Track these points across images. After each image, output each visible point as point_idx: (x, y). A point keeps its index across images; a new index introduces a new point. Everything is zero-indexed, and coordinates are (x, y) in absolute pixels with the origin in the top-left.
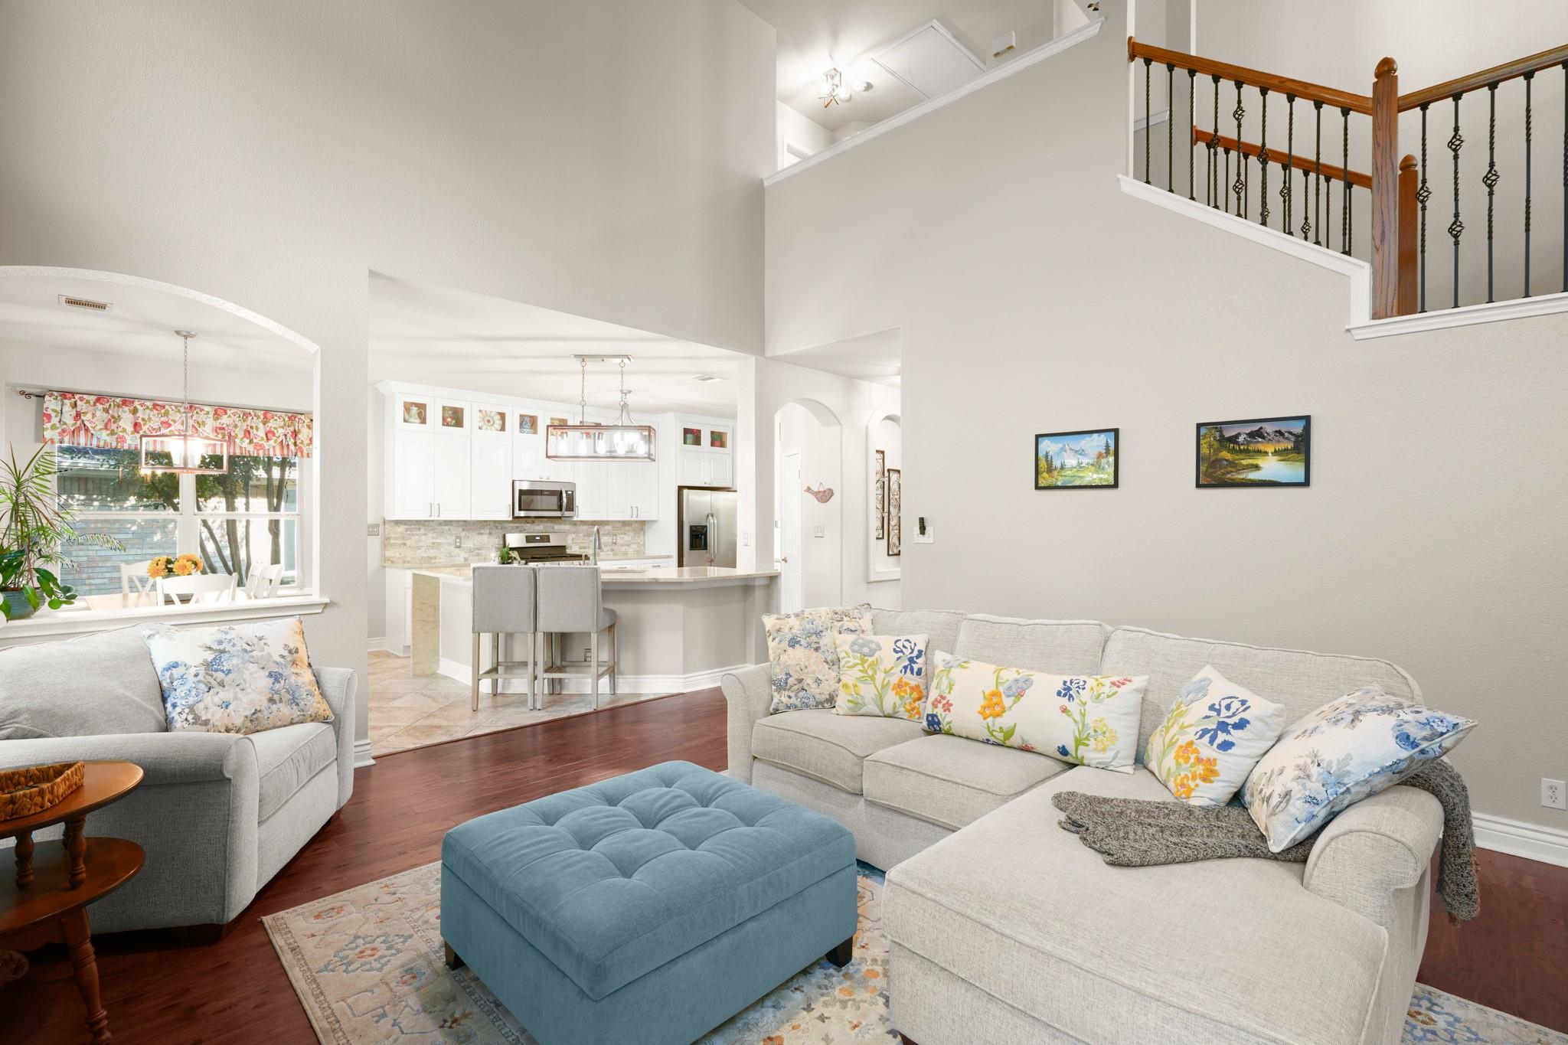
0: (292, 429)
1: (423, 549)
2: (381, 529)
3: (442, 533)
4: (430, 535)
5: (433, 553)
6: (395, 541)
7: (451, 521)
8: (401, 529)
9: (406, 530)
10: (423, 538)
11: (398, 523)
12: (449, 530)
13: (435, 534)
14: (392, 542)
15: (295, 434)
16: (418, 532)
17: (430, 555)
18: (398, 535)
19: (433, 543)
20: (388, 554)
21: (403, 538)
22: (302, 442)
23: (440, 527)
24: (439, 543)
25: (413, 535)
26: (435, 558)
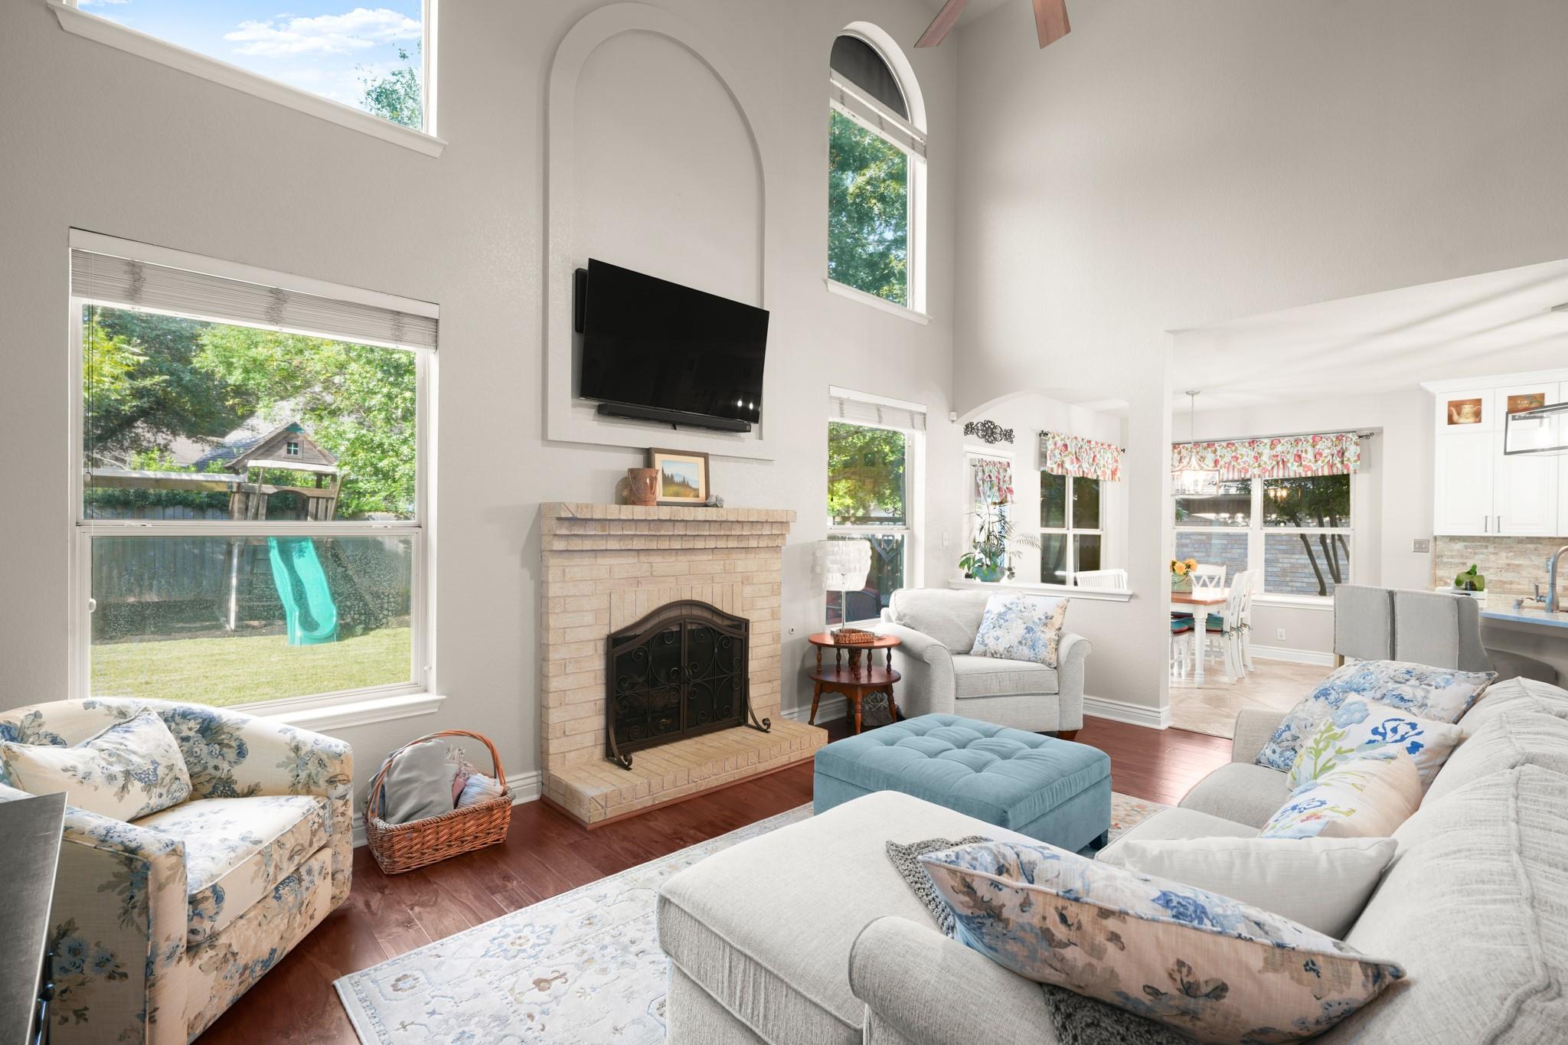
0: (1338, 448)
1: (1492, 570)
2: (1431, 544)
3: (1524, 553)
4: (1504, 554)
5: (1508, 576)
6: (1450, 560)
7: (1539, 538)
8: (1459, 546)
9: (1466, 547)
10: (1492, 558)
11: (1453, 539)
12: (1536, 549)
13: (1511, 554)
14: (1445, 560)
15: (1342, 453)
16: (1485, 551)
17: (1505, 579)
18: (1454, 553)
19: (1509, 565)
20: (1440, 573)
21: (1462, 556)
22: (1349, 460)
23: (1519, 545)
24: (1519, 565)
25: (1475, 554)
26: (1511, 583)
